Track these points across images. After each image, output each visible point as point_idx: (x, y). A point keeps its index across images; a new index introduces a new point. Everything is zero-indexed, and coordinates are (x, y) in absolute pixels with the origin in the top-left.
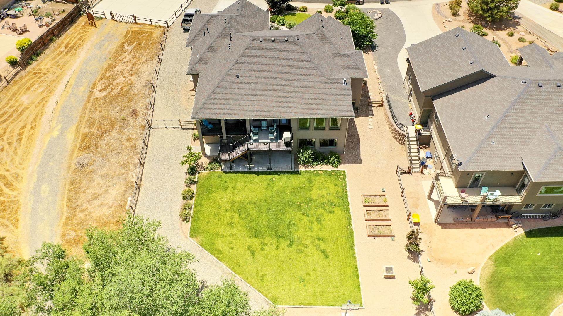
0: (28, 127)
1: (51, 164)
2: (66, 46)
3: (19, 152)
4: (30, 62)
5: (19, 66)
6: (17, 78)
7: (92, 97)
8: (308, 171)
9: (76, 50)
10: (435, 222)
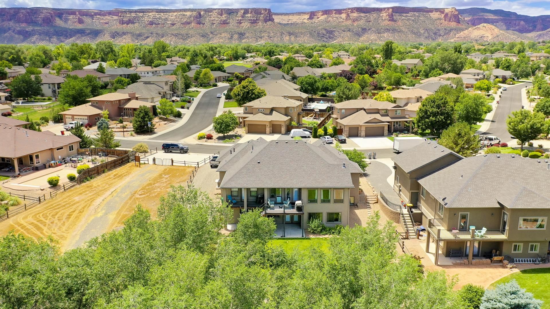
0: (77, 212)
1: (93, 230)
2: (115, 175)
3: (66, 224)
4: (85, 180)
5: (75, 181)
6: (72, 188)
7: (133, 198)
8: (318, 238)
9: (123, 177)
10: (436, 264)
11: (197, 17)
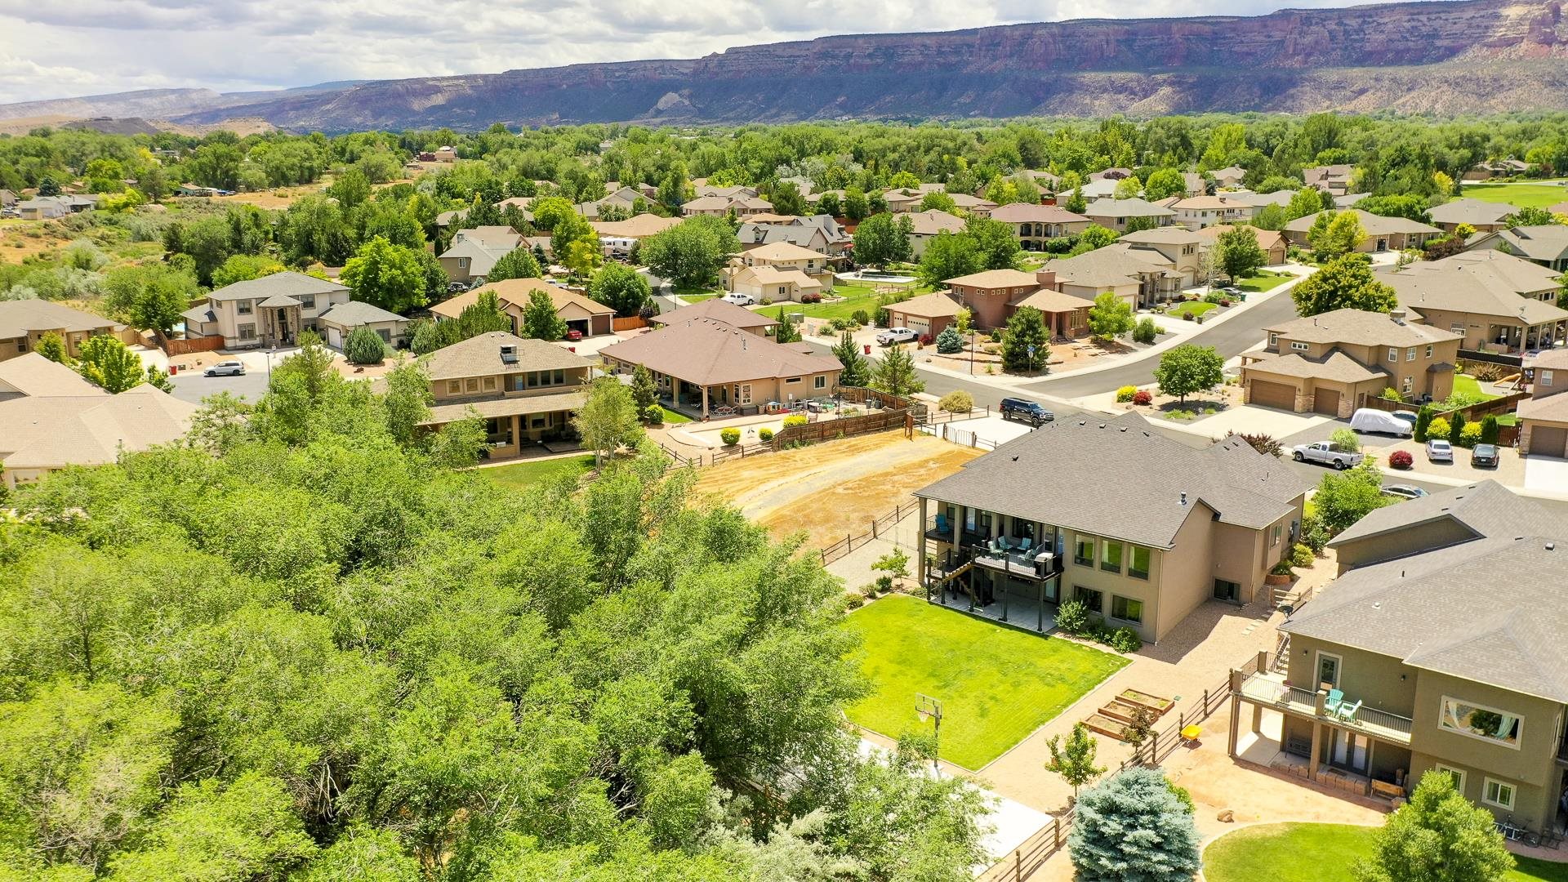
2: (849, 447)
4: (789, 446)
5: (770, 443)
6: (757, 456)
10: (1228, 753)
11: (1543, 22)
